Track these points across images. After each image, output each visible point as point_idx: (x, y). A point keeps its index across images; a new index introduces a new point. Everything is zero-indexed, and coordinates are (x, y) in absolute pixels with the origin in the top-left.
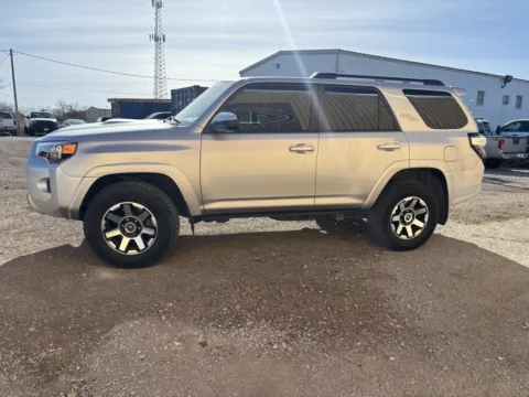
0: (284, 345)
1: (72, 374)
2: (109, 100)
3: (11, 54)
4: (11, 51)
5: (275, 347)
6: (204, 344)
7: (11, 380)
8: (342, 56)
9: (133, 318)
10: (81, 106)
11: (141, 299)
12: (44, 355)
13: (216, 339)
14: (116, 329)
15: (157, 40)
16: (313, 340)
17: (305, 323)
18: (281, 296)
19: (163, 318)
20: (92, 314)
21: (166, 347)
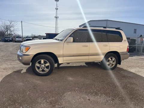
0: (112, 102)
1: (58, 105)
2: (46, 34)
3: (22, 22)
4: (22, 21)
5: (109, 102)
6: (89, 100)
7: (44, 106)
8: (108, 21)
9: (69, 92)
10: (37, 35)
11: (69, 87)
12: (50, 100)
13: (92, 98)
14: (65, 94)
15: (56, 18)
16: (119, 101)
17: (115, 96)
18: (106, 88)
19: (76, 92)
20: (58, 90)
21: (80, 100)
